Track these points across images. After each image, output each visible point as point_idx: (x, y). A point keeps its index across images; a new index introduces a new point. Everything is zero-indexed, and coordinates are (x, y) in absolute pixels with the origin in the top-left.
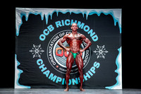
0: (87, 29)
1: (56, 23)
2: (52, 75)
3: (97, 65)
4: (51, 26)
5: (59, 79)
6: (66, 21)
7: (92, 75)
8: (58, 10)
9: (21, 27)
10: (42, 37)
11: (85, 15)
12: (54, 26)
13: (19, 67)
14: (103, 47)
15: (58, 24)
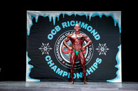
0: (90, 29)
1: (63, 24)
2: (59, 69)
3: (99, 61)
4: (58, 26)
5: (65, 74)
6: (71, 22)
7: (94, 69)
8: (64, 13)
9: (32, 28)
10: (50, 37)
11: (88, 16)
12: (61, 26)
13: (29, 63)
14: (105, 45)
15: (64, 25)
